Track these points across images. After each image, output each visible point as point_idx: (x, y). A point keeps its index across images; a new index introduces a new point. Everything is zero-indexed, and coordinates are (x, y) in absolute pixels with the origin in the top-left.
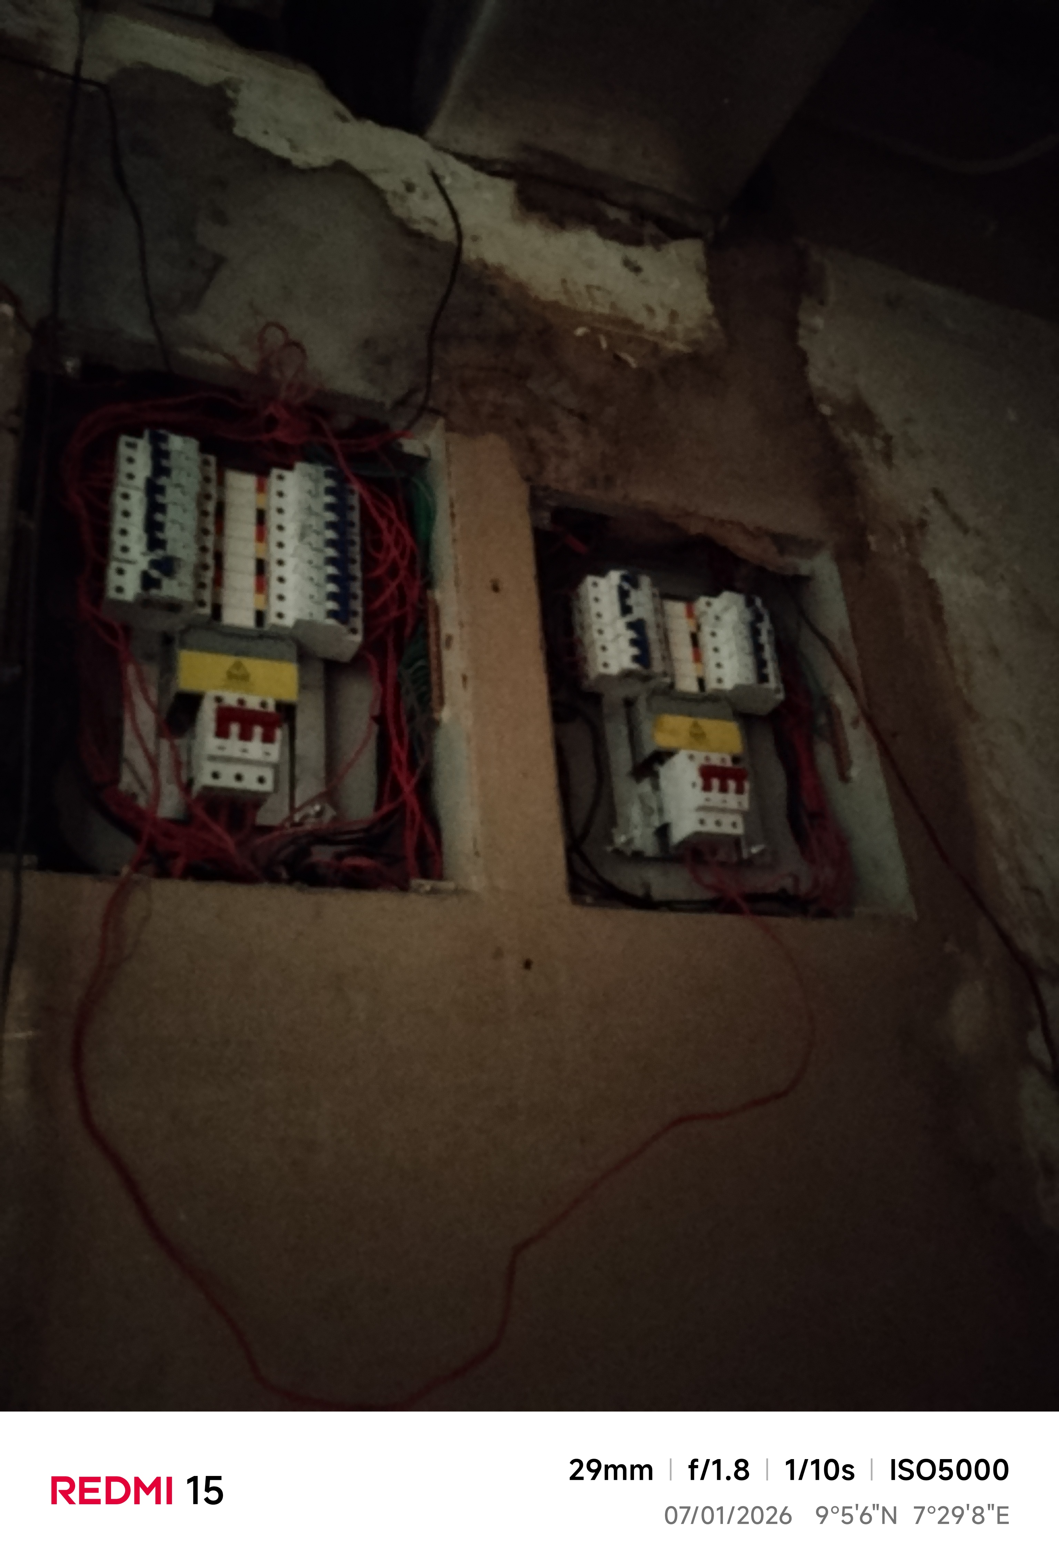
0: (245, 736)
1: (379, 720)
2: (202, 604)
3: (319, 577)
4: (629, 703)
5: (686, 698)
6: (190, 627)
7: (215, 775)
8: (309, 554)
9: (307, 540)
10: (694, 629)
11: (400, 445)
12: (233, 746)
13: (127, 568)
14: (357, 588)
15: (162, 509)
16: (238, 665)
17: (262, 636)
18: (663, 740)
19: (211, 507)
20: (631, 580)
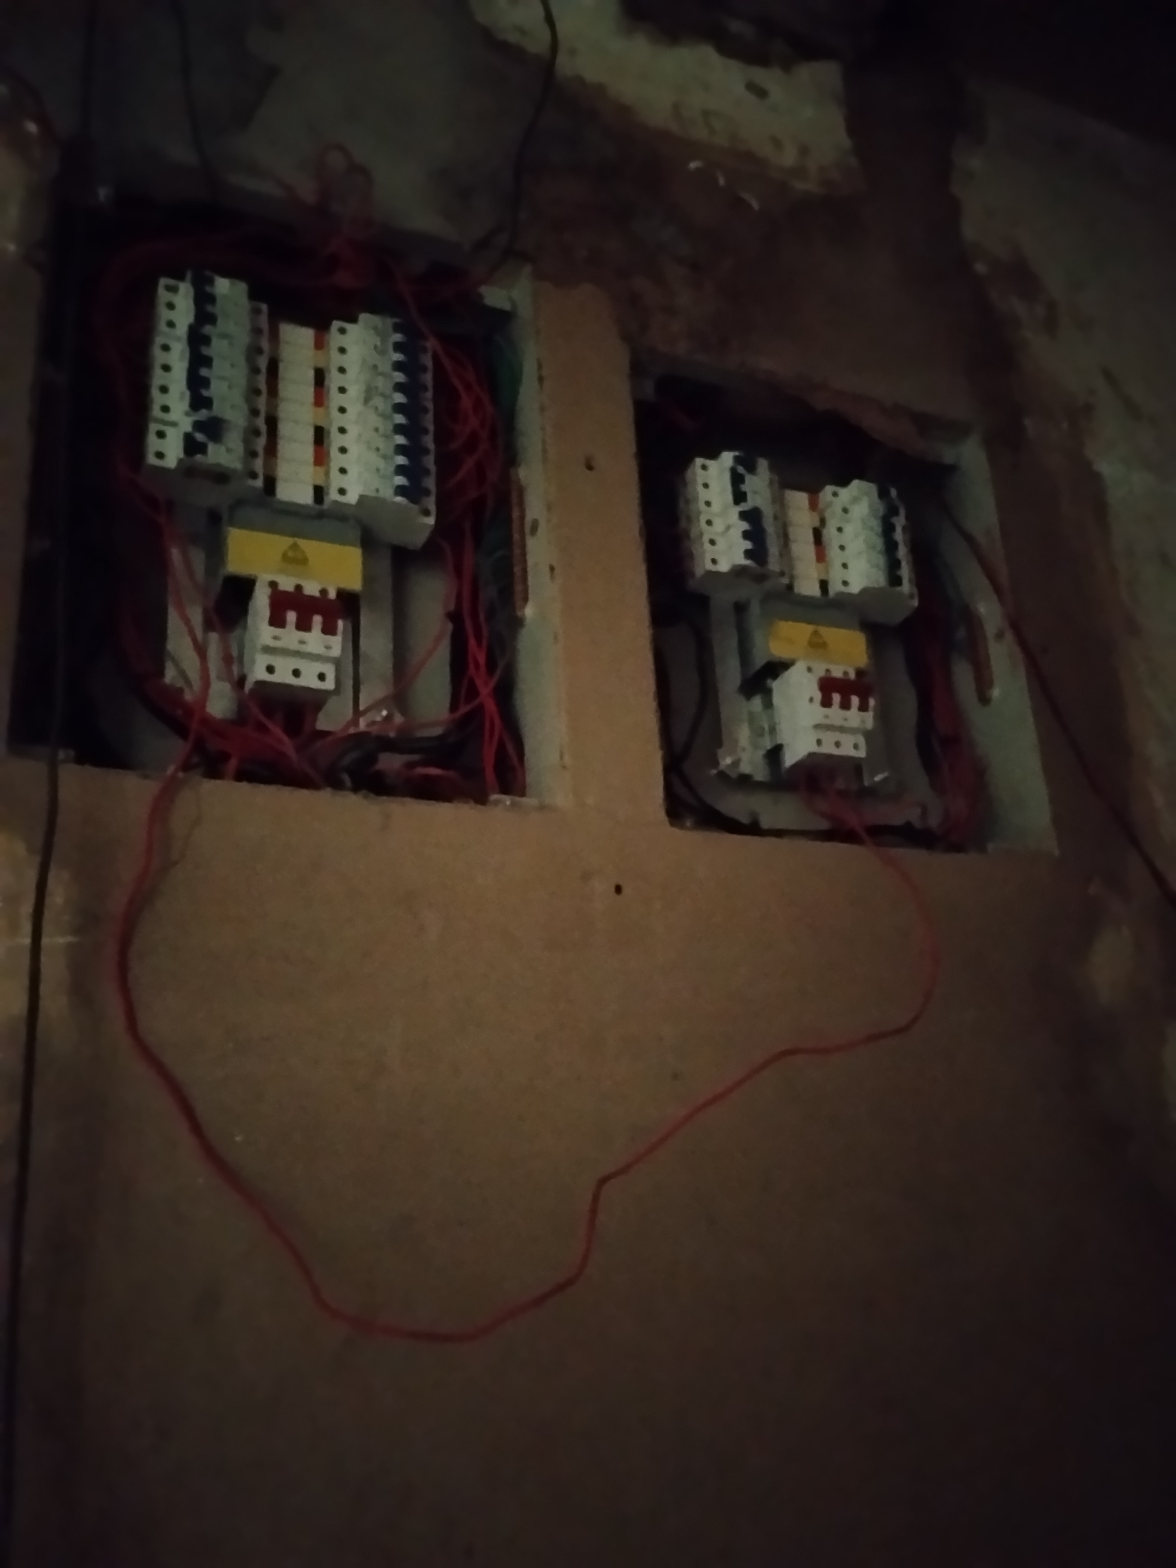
0: (304, 625)
1: (455, 617)
2: (254, 475)
3: (387, 447)
4: (740, 609)
5: (806, 602)
6: (239, 503)
7: (270, 669)
8: (375, 420)
9: (371, 403)
10: (817, 523)
11: (481, 297)
12: (290, 636)
13: (170, 432)
14: (430, 462)
15: (207, 362)
16: (295, 546)
17: (321, 515)
18: (778, 650)
19: (263, 363)
20: (747, 463)
